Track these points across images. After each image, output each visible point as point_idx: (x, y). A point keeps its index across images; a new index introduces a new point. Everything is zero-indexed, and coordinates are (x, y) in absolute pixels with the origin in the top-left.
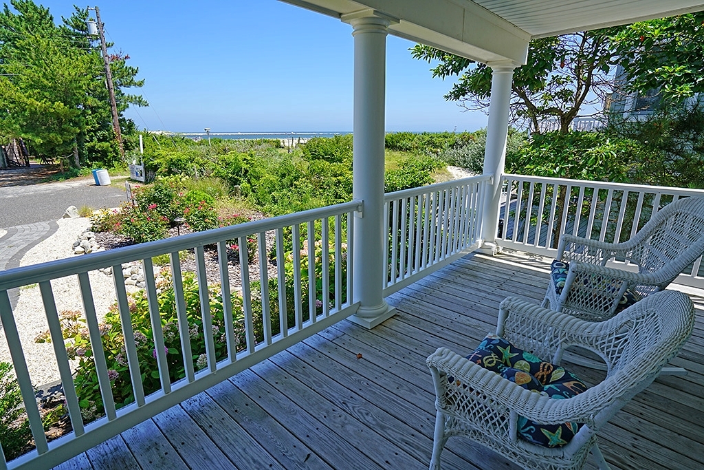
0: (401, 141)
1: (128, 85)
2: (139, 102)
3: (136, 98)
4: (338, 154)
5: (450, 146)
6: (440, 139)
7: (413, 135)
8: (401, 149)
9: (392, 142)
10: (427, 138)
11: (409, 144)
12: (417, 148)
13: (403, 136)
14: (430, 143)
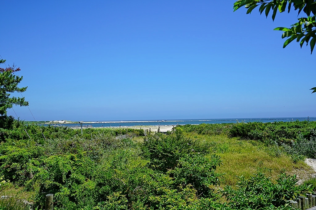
0: (252, 131)
1: (12, 90)
2: (22, 102)
3: (19, 100)
4: (177, 152)
5: (305, 136)
6: (293, 129)
7: (263, 125)
8: (252, 138)
9: (243, 131)
10: (278, 128)
11: (260, 133)
12: (268, 136)
13: (253, 127)
14: (282, 133)
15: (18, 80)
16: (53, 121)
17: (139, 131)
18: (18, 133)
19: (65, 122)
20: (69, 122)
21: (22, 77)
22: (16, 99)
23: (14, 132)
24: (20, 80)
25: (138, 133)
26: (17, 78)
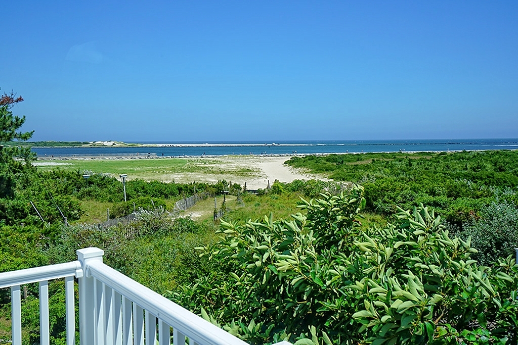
15: (18, 123)
16: (94, 142)
17: (216, 188)
18: (23, 203)
19: (114, 144)
20: (120, 144)
21: (24, 117)
22: (17, 150)
23: (16, 203)
24: (22, 122)
25: (214, 190)
26: (17, 120)
